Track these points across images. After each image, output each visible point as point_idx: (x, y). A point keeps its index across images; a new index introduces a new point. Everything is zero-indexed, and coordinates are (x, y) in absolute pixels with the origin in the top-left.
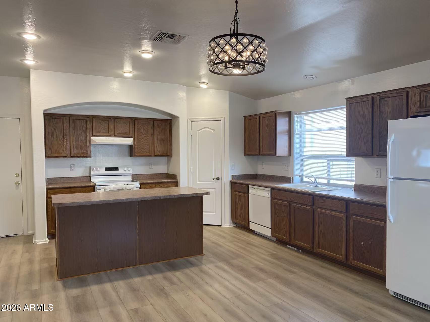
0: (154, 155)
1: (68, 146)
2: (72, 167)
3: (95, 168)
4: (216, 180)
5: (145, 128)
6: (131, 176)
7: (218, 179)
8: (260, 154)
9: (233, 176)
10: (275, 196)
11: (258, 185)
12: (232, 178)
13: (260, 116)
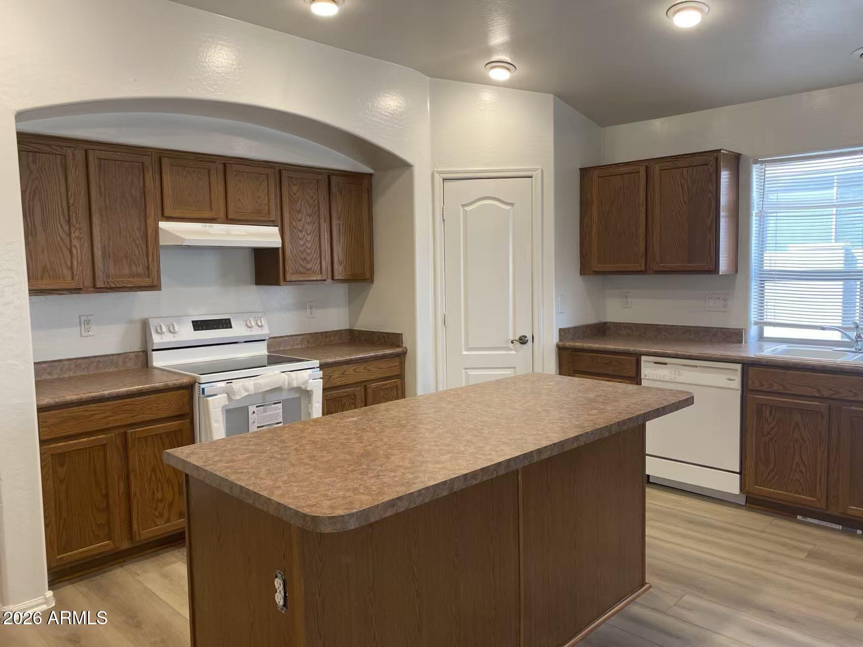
0: (333, 279)
1: (85, 251)
2: (88, 322)
3: (166, 326)
4: (518, 344)
5: (308, 197)
6: (264, 345)
7: (523, 341)
8: (647, 268)
9: (562, 332)
10: (762, 385)
11: (684, 355)
12: (560, 336)
13: (652, 167)
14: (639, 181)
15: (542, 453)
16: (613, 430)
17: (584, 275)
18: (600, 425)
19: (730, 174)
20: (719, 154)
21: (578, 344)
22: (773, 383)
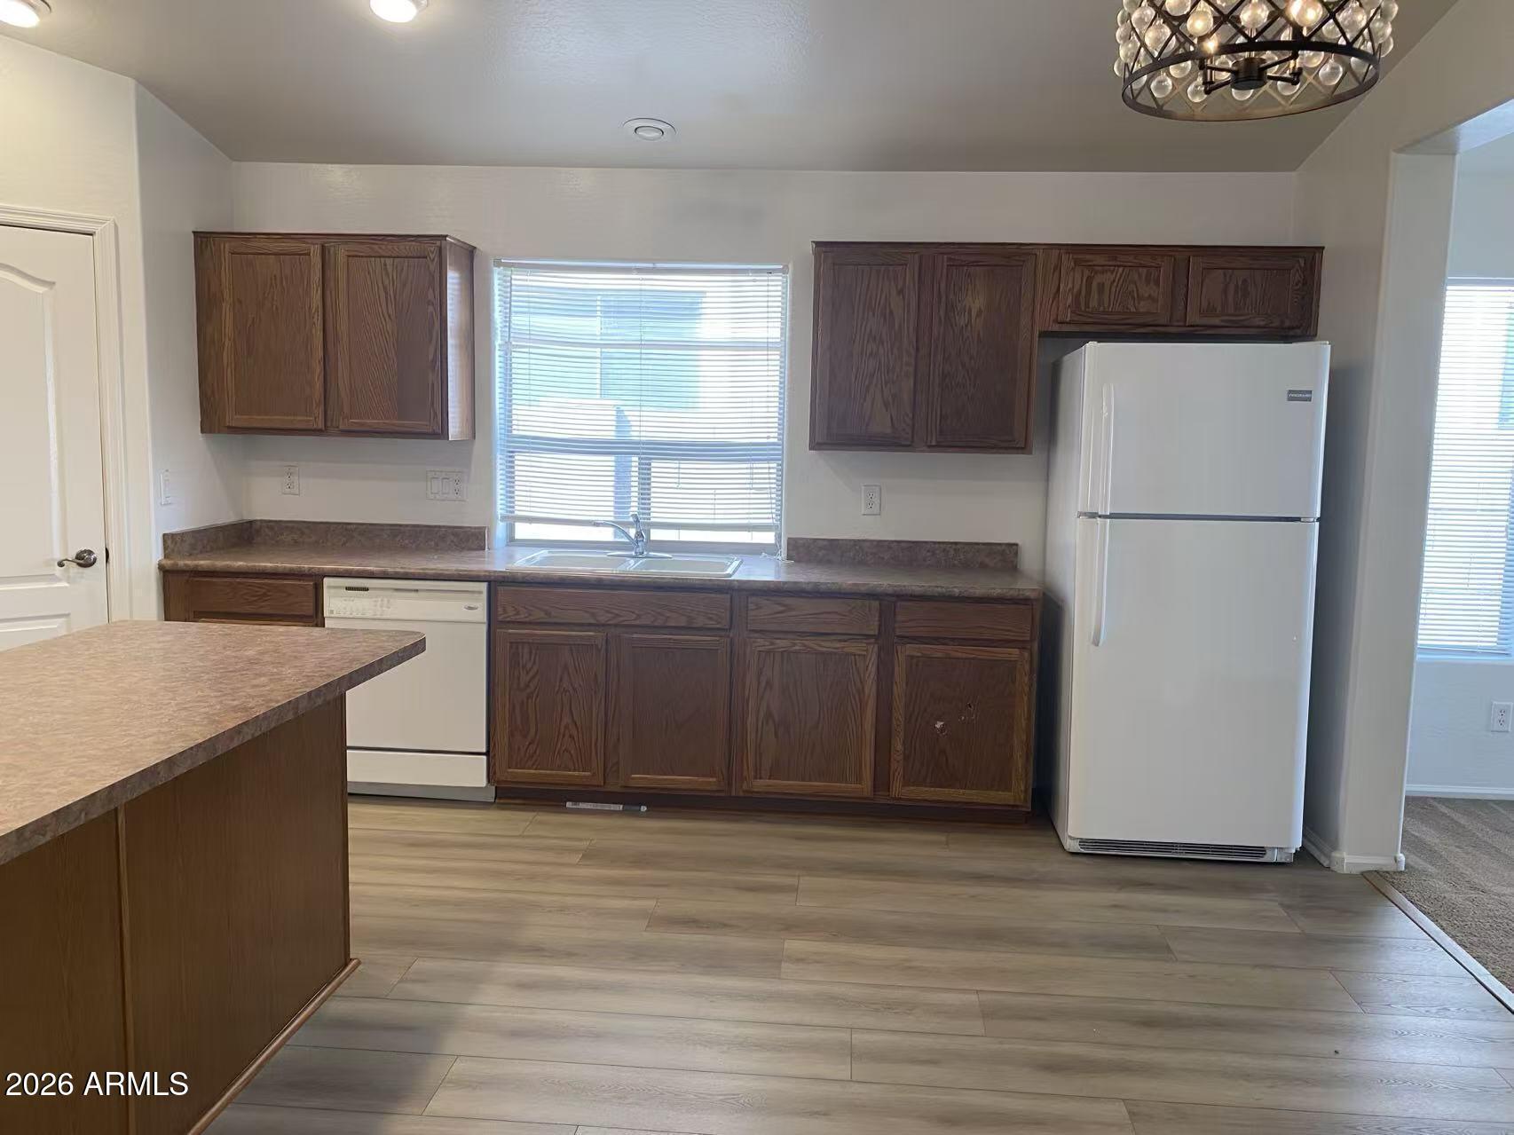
4: (74, 568)
7: (86, 561)
8: (329, 424)
9: (170, 541)
10: (518, 614)
11: (397, 573)
12: (165, 548)
13: (332, 249)
14: (309, 271)
15: (174, 764)
16: (300, 706)
17: (210, 432)
18: (277, 702)
19: (461, 278)
20: (444, 242)
21: (202, 562)
22: (532, 608)
